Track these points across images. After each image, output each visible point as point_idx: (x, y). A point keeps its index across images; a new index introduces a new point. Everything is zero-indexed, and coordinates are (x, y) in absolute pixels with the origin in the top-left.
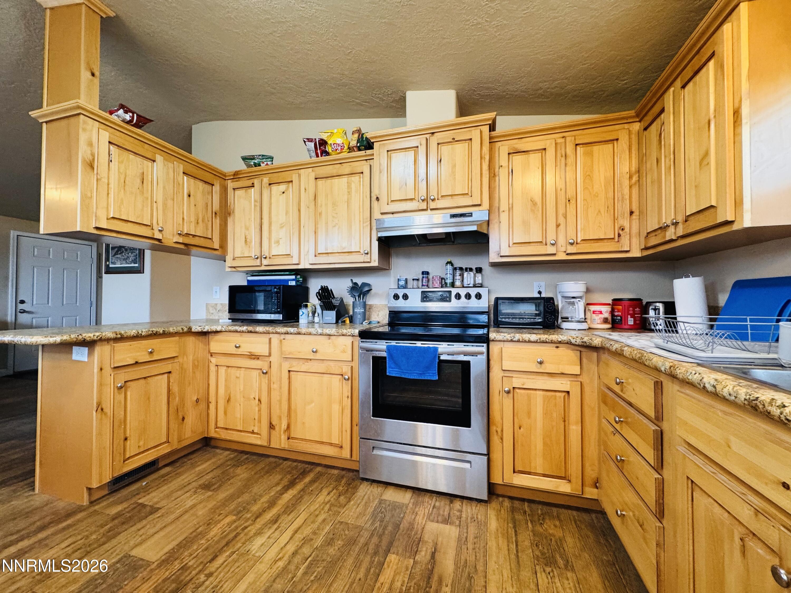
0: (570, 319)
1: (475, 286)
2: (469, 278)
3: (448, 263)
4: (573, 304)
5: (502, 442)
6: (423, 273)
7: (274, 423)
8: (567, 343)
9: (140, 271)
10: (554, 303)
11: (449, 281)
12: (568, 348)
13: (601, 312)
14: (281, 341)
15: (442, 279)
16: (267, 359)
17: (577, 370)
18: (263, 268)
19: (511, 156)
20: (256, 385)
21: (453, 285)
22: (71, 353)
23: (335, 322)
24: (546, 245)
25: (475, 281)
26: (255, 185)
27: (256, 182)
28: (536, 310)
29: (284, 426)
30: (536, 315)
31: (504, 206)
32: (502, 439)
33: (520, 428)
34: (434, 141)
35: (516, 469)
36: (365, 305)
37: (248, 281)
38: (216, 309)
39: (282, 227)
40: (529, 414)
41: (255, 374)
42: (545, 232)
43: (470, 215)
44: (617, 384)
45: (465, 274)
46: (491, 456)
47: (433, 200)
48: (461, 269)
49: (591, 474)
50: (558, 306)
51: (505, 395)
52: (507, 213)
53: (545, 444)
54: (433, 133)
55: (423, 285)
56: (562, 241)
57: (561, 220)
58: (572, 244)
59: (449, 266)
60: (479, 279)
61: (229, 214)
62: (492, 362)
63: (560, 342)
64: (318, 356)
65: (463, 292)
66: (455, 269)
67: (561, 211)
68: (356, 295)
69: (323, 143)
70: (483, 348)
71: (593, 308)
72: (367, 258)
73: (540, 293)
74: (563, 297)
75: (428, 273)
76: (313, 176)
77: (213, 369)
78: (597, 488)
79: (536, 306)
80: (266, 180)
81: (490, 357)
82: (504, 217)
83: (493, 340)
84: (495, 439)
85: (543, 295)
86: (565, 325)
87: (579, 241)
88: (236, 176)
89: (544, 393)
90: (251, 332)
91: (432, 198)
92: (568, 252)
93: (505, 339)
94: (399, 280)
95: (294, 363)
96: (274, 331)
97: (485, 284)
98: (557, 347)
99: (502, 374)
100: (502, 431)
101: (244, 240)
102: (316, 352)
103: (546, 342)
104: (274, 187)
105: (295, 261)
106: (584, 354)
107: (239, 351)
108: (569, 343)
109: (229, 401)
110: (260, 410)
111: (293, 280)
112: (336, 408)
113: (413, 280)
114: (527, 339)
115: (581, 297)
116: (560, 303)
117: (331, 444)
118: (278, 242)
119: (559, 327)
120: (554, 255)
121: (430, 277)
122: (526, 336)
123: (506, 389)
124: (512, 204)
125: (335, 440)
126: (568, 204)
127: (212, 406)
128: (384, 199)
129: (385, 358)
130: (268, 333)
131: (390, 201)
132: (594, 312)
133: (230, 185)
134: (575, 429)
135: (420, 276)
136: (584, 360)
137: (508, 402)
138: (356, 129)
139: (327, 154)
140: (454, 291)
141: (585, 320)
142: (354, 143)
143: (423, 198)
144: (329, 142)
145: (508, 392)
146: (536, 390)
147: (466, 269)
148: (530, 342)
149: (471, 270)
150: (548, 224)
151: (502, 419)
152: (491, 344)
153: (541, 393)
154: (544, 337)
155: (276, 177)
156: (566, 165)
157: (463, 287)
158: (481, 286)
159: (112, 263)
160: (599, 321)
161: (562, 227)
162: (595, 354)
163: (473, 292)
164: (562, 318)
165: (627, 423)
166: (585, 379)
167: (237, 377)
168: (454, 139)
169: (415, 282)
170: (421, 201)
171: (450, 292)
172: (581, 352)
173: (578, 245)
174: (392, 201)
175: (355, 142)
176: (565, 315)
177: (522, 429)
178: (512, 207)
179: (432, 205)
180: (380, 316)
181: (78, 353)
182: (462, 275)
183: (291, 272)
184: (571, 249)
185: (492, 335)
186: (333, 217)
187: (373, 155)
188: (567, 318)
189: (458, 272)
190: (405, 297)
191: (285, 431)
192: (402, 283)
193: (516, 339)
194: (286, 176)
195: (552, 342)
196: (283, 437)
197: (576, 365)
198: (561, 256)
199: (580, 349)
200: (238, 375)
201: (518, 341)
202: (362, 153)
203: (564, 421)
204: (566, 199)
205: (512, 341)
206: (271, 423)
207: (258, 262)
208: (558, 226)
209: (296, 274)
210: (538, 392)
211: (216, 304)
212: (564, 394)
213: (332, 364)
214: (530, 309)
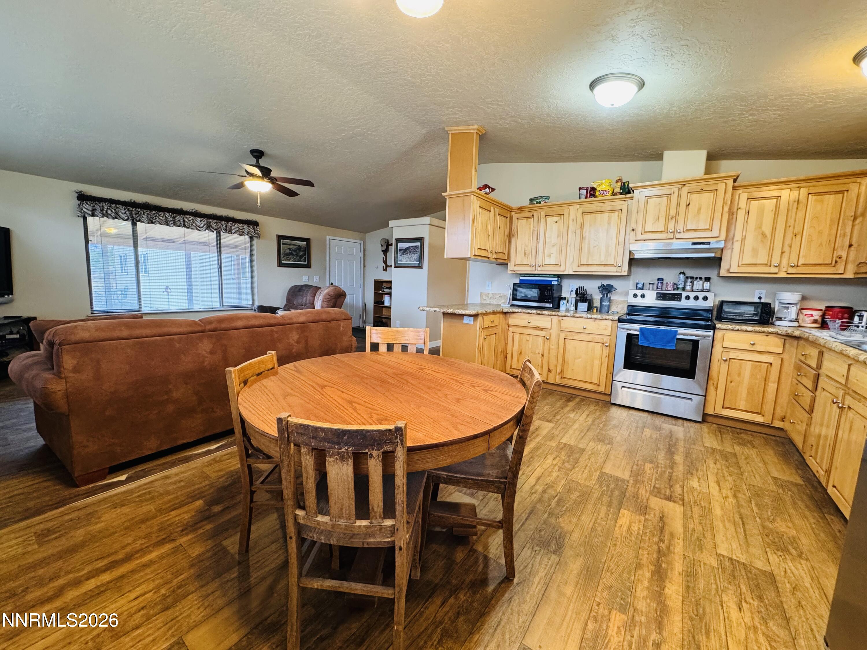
0: (783, 319)
1: (703, 291)
2: (698, 285)
3: (681, 273)
4: (788, 308)
5: (716, 391)
6: (658, 279)
7: (550, 369)
8: (775, 334)
9: (420, 267)
10: (770, 307)
11: (680, 286)
12: (775, 337)
13: (812, 315)
14: (559, 321)
15: (675, 284)
16: (548, 331)
17: (780, 350)
18: (536, 272)
19: (749, 200)
20: (541, 346)
21: (684, 289)
22: (463, 320)
23: (586, 310)
24: (770, 266)
25: (703, 287)
26: (534, 216)
27: (535, 214)
28: (755, 311)
29: (559, 370)
30: (754, 314)
31: (738, 237)
32: (716, 388)
33: (731, 382)
34: (685, 190)
35: (725, 407)
36: (610, 301)
37: (520, 280)
38: (488, 297)
39: (553, 246)
40: (739, 375)
41: (540, 339)
42: (770, 257)
43: (709, 243)
44: (803, 355)
45: (695, 282)
46: (707, 397)
47: (679, 233)
48: (692, 278)
49: (779, 412)
50: (774, 308)
51: (723, 362)
52: (739, 243)
53: (749, 393)
54: (685, 185)
55: (658, 288)
56: (784, 263)
57: (787, 249)
58: (793, 267)
59: (682, 275)
60: (707, 285)
61: (513, 235)
62: (715, 342)
63: (770, 333)
64: (586, 331)
65: (692, 295)
66: (687, 278)
67: (788, 242)
68: (605, 293)
69: (593, 189)
70: (710, 333)
71: (805, 312)
72: (619, 269)
73: (760, 298)
74: (780, 303)
75: (662, 280)
76: (580, 211)
77: (510, 334)
78: (783, 421)
79: (755, 308)
80: (543, 213)
81: (715, 339)
82: (737, 246)
83: (718, 329)
84: (711, 389)
85: (763, 301)
86: (778, 323)
87: (799, 264)
88: (520, 209)
89: (753, 363)
90: (539, 314)
91: (679, 231)
92: (788, 272)
93: (728, 328)
94: (637, 283)
95: (569, 333)
96: (556, 314)
97: (712, 290)
98: (767, 336)
99: (722, 349)
100: (717, 384)
101: (524, 253)
102: (585, 328)
103: (759, 332)
104: (549, 219)
105: (562, 269)
106: (787, 341)
107: (530, 325)
108: (777, 334)
109: (521, 353)
110: (542, 361)
111: (556, 281)
112: (597, 363)
113: (650, 284)
114: (745, 329)
115: (795, 304)
116: (776, 307)
117: (591, 383)
118: (549, 256)
119: (773, 324)
120: (776, 273)
121: (665, 282)
122: (744, 328)
123: (725, 359)
124: (745, 236)
125: (595, 381)
126: (794, 238)
127: (509, 356)
128: (639, 230)
129: (638, 335)
130: (551, 315)
131: (643, 232)
132: (806, 315)
133: (515, 216)
134: (772, 387)
135: (656, 282)
136: (787, 345)
137: (724, 367)
138: (619, 178)
139: (594, 196)
140: (684, 294)
141: (797, 320)
142: (617, 190)
143: (671, 231)
144: (598, 189)
145: (726, 361)
146: (747, 360)
147: (697, 278)
148: (746, 331)
149: (701, 279)
150: (774, 251)
151: (719, 377)
152: (716, 331)
153: (751, 362)
154: (758, 329)
155: (550, 211)
156: (797, 208)
157: (693, 291)
158: (708, 291)
159: (400, 260)
160: (809, 322)
161: (786, 255)
162: (796, 342)
163: (701, 295)
164: (776, 318)
165: (805, 376)
166: (785, 356)
167: (527, 341)
168: (702, 189)
169: (651, 285)
170: (669, 233)
171: (681, 294)
172: (785, 339)
173: (798, 268)
174: (645, 232)
175: (619, 189)
176: (779, 316)
177: (732, 383)
178: (745, 238)
179: (678, 236)
180: (618, 308)
181: (467, 320)
182: (692, 283)
183: (555, 276)
184: (791, 270)
185: (718, 326)
186: (595, 240)
187: (633, 197)
188: (781, 318)
189: (689, 280)
190: (643, 296)
191: (559, 373)
192: (640, 286)
193: (736, 329)
194: (559, 210)
195: (763, 332)
196: (557, 377)
197: (780, 347)
198: (783, 275)
199: (784, 337)
200: (528, 339)
201: (738, 330)
202: (623, 196)
203: (765, 380)
204: (793, 234)
205: (733, 330)
206: (549, 369)
207: (533, 269)
208: (783, 253)
209: (558, 277)
210: (748, 362)
211: (489, 294)
212: (767, 364)
213: (596, 336)
214: (750, 310)
